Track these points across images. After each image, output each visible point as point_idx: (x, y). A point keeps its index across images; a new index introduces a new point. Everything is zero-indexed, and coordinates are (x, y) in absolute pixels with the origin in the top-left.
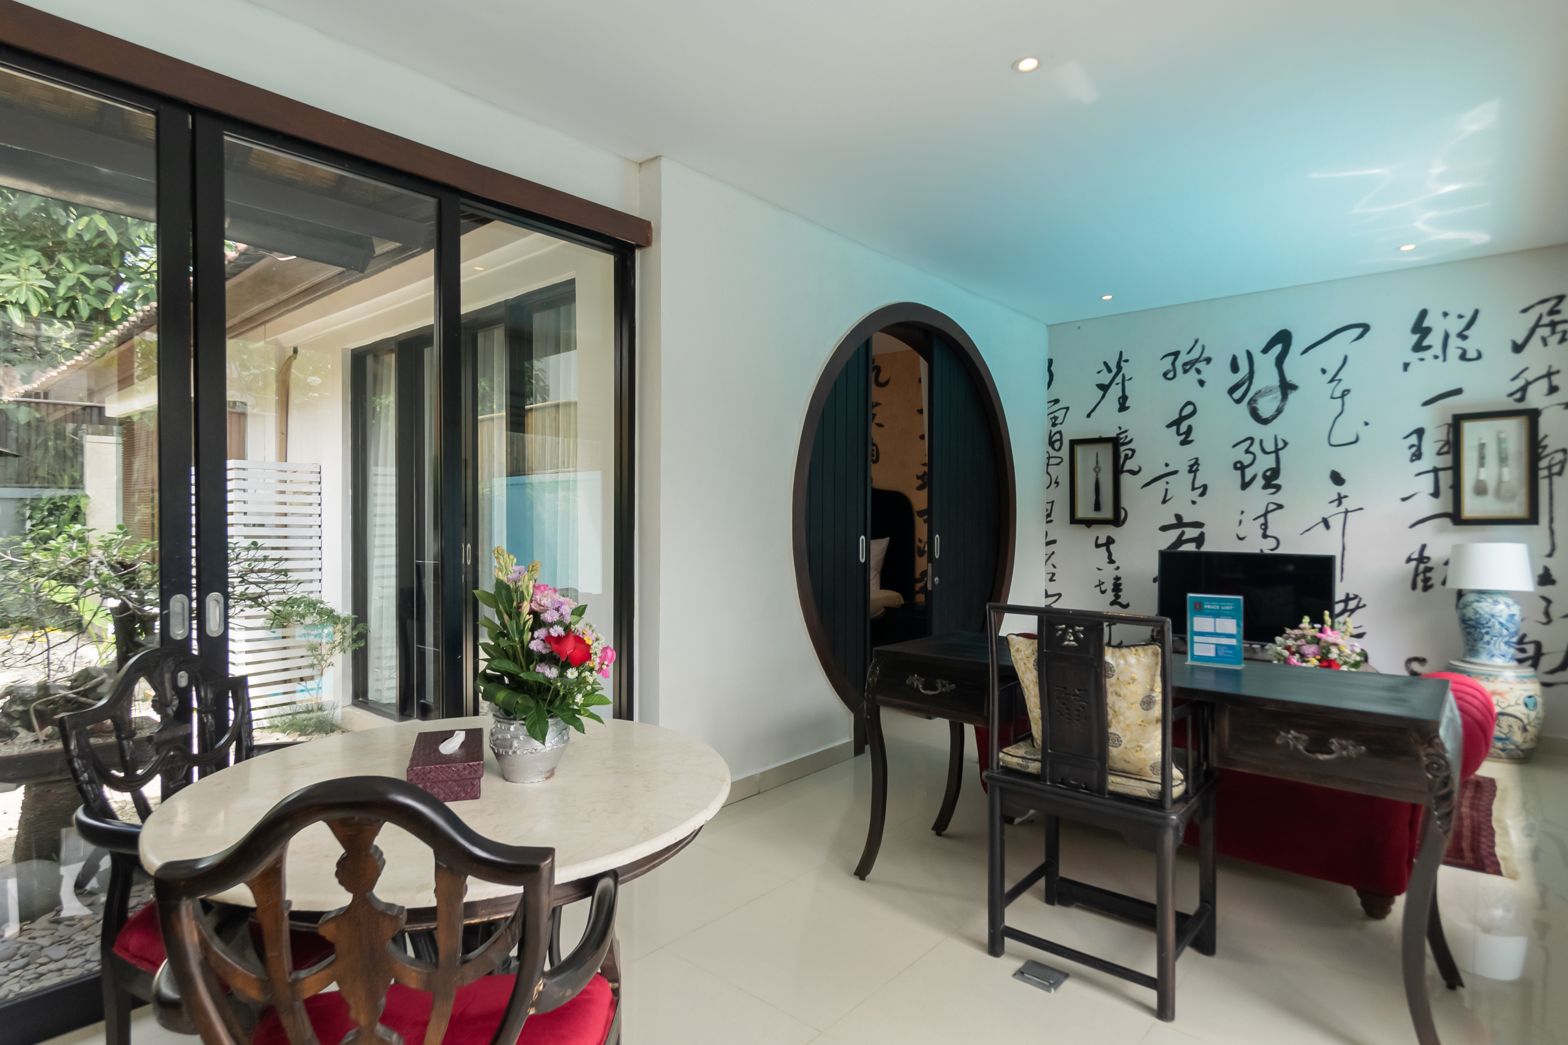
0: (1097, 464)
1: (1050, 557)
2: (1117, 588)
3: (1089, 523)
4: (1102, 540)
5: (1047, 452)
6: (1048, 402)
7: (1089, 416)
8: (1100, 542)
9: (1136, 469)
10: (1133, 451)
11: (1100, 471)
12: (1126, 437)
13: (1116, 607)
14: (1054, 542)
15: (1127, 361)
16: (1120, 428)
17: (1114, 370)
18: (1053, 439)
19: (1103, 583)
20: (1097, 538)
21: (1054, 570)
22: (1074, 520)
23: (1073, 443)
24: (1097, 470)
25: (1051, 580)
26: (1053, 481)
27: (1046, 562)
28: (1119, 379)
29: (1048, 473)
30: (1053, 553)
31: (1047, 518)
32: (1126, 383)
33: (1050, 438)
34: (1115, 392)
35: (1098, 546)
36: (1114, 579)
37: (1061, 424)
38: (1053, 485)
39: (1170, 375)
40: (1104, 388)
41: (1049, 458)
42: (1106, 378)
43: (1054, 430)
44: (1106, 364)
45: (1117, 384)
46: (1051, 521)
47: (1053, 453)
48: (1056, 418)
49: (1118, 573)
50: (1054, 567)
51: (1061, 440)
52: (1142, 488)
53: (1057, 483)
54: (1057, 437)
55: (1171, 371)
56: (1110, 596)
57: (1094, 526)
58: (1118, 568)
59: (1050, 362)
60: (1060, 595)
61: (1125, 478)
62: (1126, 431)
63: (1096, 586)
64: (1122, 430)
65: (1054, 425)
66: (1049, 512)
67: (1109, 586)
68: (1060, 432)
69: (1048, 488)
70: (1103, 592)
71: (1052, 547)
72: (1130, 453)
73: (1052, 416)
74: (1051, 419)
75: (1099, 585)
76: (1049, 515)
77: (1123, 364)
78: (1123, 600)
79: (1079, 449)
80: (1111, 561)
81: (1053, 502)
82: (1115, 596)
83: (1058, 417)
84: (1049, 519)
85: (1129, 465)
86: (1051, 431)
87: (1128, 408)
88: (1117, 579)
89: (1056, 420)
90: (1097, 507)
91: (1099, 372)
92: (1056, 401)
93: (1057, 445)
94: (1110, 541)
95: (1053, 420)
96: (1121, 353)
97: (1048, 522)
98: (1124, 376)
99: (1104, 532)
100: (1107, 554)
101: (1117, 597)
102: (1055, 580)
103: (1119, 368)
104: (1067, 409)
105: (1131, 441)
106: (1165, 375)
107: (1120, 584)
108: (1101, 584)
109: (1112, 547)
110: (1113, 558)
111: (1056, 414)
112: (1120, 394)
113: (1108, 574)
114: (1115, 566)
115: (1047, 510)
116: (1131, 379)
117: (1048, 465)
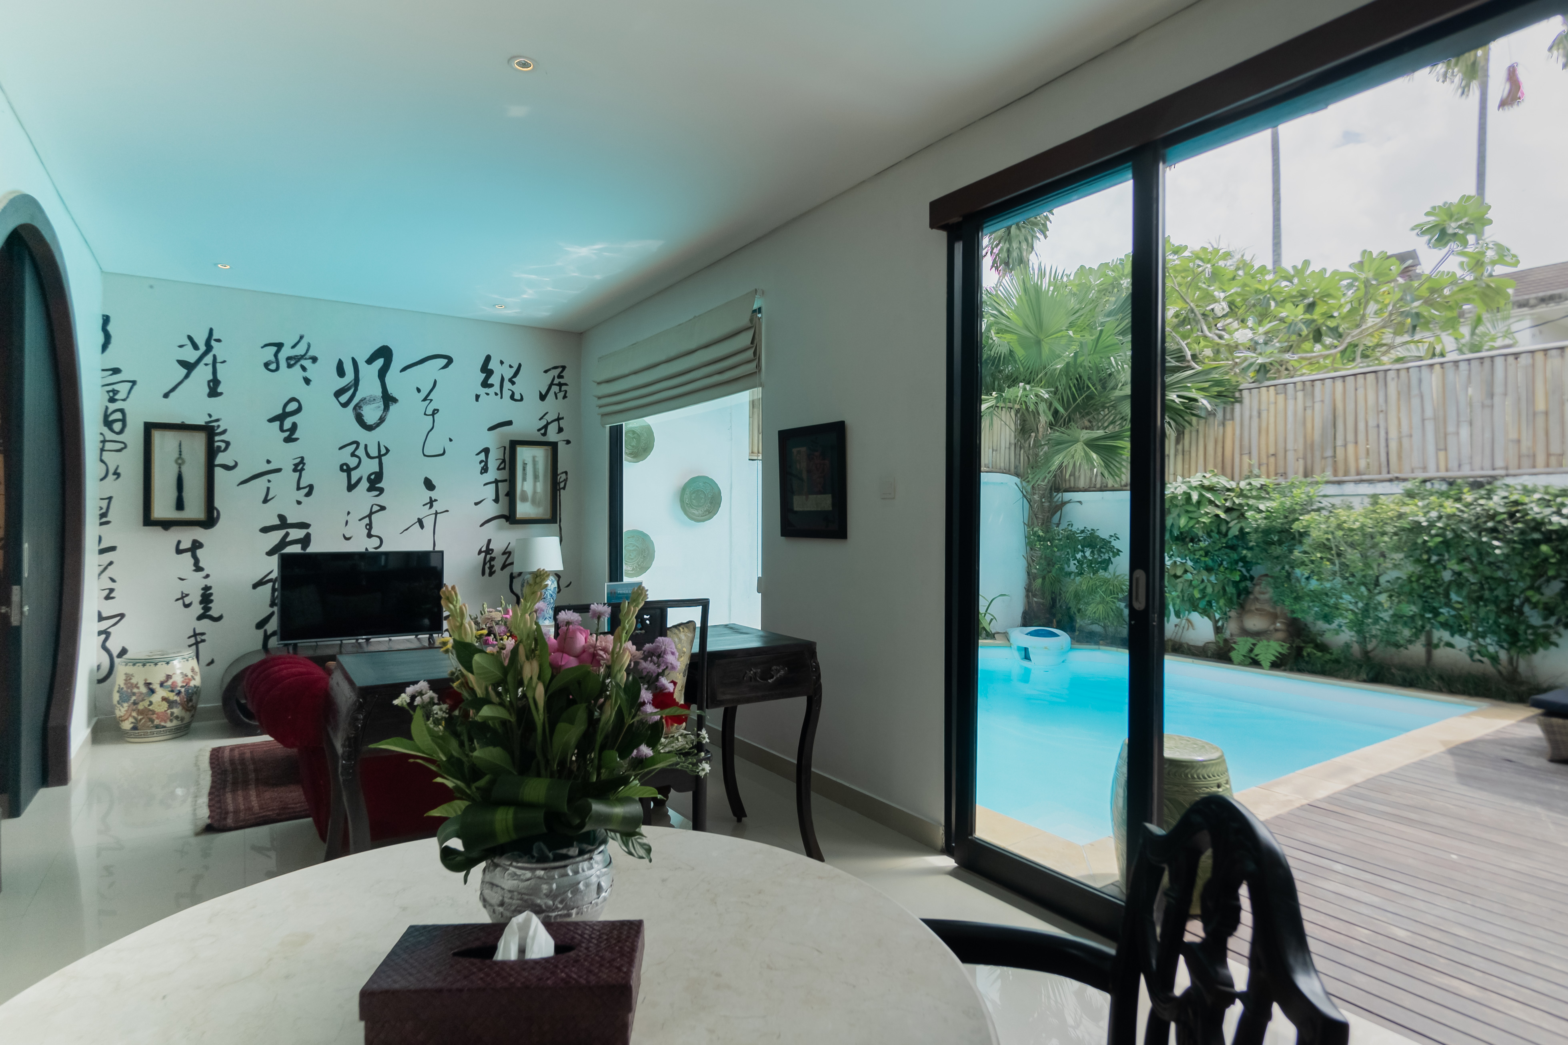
0: (180, 455)
1: (105, 568)
2: (206, 598)
3: (166, 525)
4: (186, 544)
5: (101, 434)
6: (103, 370)
7: (166, 396)
8: (182, 547)
9: (232, 464)
10: (228, 444)
11: (184, 462)
12: (219, 426)
13: (206, 621)
14: (113, 549)
15: (219, 341)
16: (210, 416)
17: (203, 348)
18: (111, 418)
19: (187, 595)
20: (179, 542)
21: (111, 585)
22: (148, 521)
23: (149, 428)
24: (180, 461)
25: (108, 598)
26: (111, 471)
27: (100, 575)
28: (209, 359)
29: (102, 461)
30: (111, 563)
31: (101, 519)
32: (218, 366)
33: (106, 416)
34: (203, 373)
35: (179, 551)
36: (203, 589)
37: (124, 400)
38: (111, 477)
39: (273, 366)
40: (189, 367)
41: (104, 442)
42: (192, 356)
43: (112, 407)
44: (190, 338)
45: (206, 365)
46: (108, 523)
47: (110, 435)
48: (115, 392)
49: (208, 582)
50: (113, 580)
51: (123, 421)
52: (238, 485)
53: (117, 474)
54: (118, 415)
55: (273, 362)
56: (197, 609)
57: (173, 529)
58: (207, 576)
59: (106, 320)
60: (122, 616)
61: (219, 472)
62: (217, 420)
63: (177, 600)
64: (212, 419)
65: (112, 400)
66: (104, 511)
67: (195, 597)
68: (122, 411)
69: (102, 480)
70: (187, 606)
71: (108, 557)
72: (223, 445)
73: (110, 388)
74: (108, 392)
75: (182, 598)
76: (103, 515)
77: (213, 343)
78: (214, 613)
79: (157, 435)
80: (198, 568)
81: (110, 499)
82: (203, 608)
83: (118, 392)
84: (104, 520)
85: (220, 459)
86: (107, 408)
87: (221, 394)
88: (207, 588)
89: (115, 394)
90: (180, 505)
91: (181, 346)
92: (116, 371)
93: (117, 426)
94: (196, 545)
95: (111, 394)
96: (211, 330)
97: (101, 524)
98: (215, 357)
99: (187, 537)
100: (192, 561)
101: (207, 609)
102: (113, 598)
103: (209, 348)
104: (134, 383)
105: (224, 432)
106: (266, 365)
107: (211, 594)
108: (184, 596)
109: (199, 552)
110: (201, 564)
111: (116, 387)
112: (211, 377)
113: (194, 585)
114: (203, 574)
115: (101, 508)
116: (224, 362)
117: (102, 450)
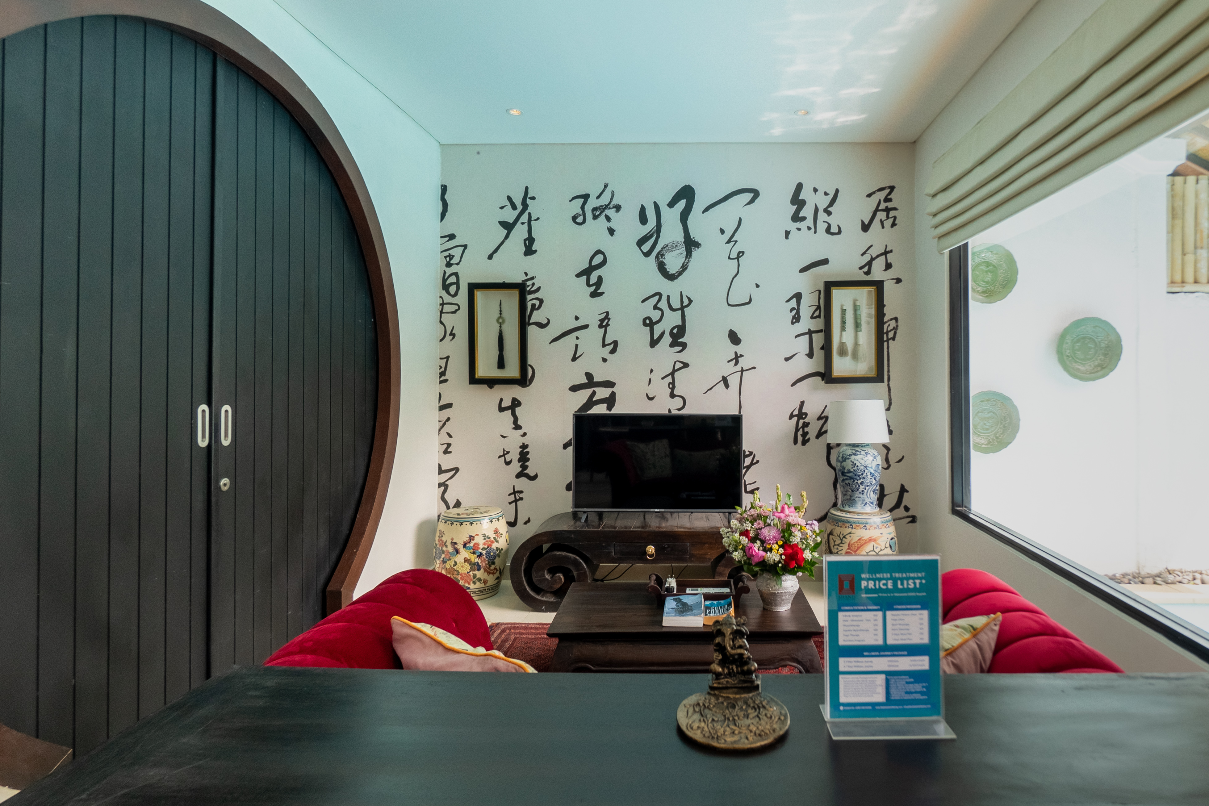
0: (501, 314)
1: (444, 424)
2: (524, 457)
3: (491, 383)
4: (507, 403)
5: (441, 297)
6: (442, 237)
7: (490, 257)
8: (504, 405)
9: (544, 322)
10: (541, 301)
11: (504, 321)
12: (533, 284)
13: (523, 479)
14: (449, 406)
15: (533, 198)
16: (526, 274)
17: (520, 207)
18: (448, 283)
19: (508, 453)
20: (501, 400)
21: (449, 440)
22: (474, 380)
23: (473, 287)
24: (501, 321)
25: (446, 452)
26: (448, 332)
27: (440, 430)
28: (524, 218)
29: (441, 322)
30: (448, 419)
31: (440, 377)
32: (533, 222)
33: (444, 280)
34: (520, 232)
35: (501, 409)
36: (521, 447)
37: (458, 264)
38: (449, 338)
39: (580, 220)
40: (508, 227)
41: (442, 304)
42: (510, 215)
43: (449, 271)
44: (509, 198)
45: (523, 223)
46: (446, 381)
47: (447, 299)
48: (451, 257)
49: (525, 440)
50: (450, 436)
51: (457, 284)
52: (550, 343)
53: (453, 335)
54: (453, 279)
55: (580, 215)
56: (516, 467)
57: (497, 387)
58: (525, 434)
59: (444, 189)
60: (457, 470)
61: (532, 330)
62: (532, 278)
63: (500, 457)
64: (528, 277)
65: (449, 265)
66: (443, 369)
67: (514, 456)
68: (456, 274)
69: (441, 340)
70: (508, 463)
71: (447, 413)
72: (537, 303)
73: (447, 253)
74: (446, 257)
75: (504, 455)
76: (442, 374)
77: (529, 201)
78: (530, 471)
79: (479, 295)
80: (517, 427)
81: (448, 358)
82: (521, 466)
83: (453, 256)
84: (443, 378)
85: (537, 317)
86: (445, 272)
87: (536, 251)
88: (524, 446)
89: (451, 259)
90: (501, 364)
91: (502, 208)
92: (452, 237)
93: (453, 289)
94: (516, 403)
95: (448, 259)
96: (527, 188)
97: (441, 382)
98: (530, 214)
99: (508, 394)
100: (512, 419)
101: (524, 467)
102: (450, 452)
103: (525, 206)
104: (465, 247)
105: (538, 289)
106: (574, 218)
107: (528, 453)
108: (505, 453)
109: (518, 410)
110: (519, 423)
111: (452, 252)
112: (526, 236)
113: (514, 441)
114: (521, 432)
115: (441, 367)
116: (538, 219)
117: (441, 312)
